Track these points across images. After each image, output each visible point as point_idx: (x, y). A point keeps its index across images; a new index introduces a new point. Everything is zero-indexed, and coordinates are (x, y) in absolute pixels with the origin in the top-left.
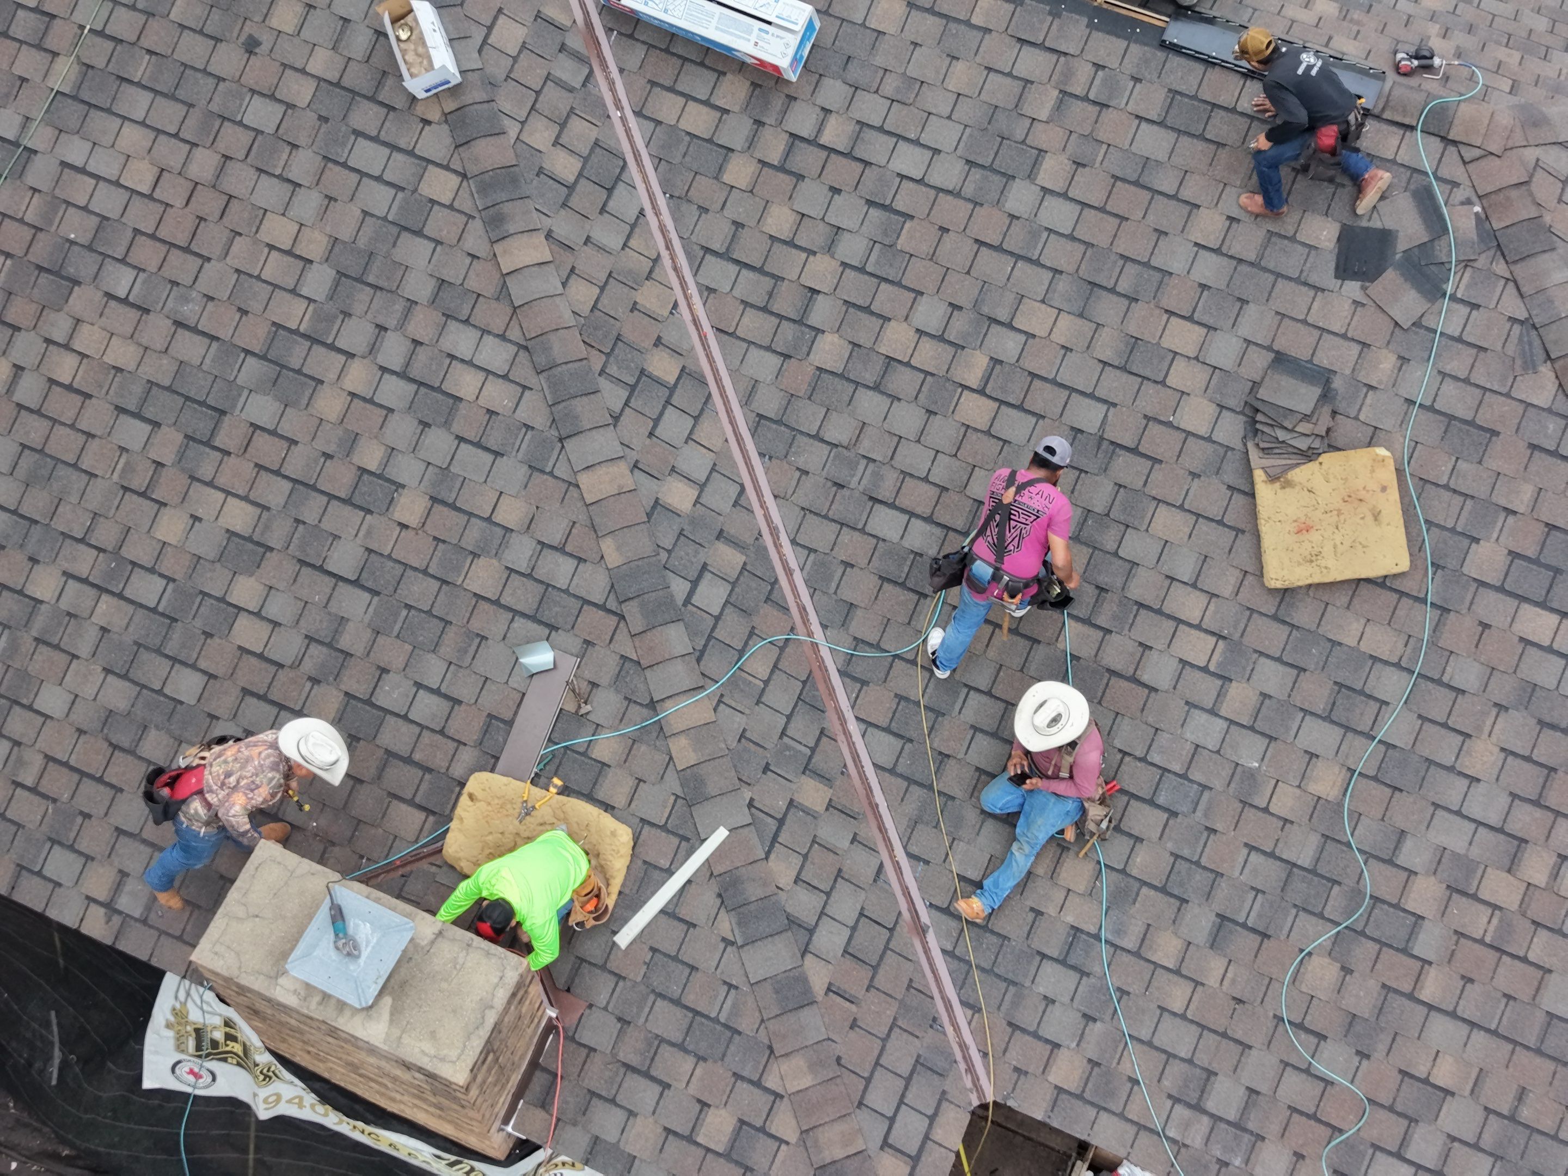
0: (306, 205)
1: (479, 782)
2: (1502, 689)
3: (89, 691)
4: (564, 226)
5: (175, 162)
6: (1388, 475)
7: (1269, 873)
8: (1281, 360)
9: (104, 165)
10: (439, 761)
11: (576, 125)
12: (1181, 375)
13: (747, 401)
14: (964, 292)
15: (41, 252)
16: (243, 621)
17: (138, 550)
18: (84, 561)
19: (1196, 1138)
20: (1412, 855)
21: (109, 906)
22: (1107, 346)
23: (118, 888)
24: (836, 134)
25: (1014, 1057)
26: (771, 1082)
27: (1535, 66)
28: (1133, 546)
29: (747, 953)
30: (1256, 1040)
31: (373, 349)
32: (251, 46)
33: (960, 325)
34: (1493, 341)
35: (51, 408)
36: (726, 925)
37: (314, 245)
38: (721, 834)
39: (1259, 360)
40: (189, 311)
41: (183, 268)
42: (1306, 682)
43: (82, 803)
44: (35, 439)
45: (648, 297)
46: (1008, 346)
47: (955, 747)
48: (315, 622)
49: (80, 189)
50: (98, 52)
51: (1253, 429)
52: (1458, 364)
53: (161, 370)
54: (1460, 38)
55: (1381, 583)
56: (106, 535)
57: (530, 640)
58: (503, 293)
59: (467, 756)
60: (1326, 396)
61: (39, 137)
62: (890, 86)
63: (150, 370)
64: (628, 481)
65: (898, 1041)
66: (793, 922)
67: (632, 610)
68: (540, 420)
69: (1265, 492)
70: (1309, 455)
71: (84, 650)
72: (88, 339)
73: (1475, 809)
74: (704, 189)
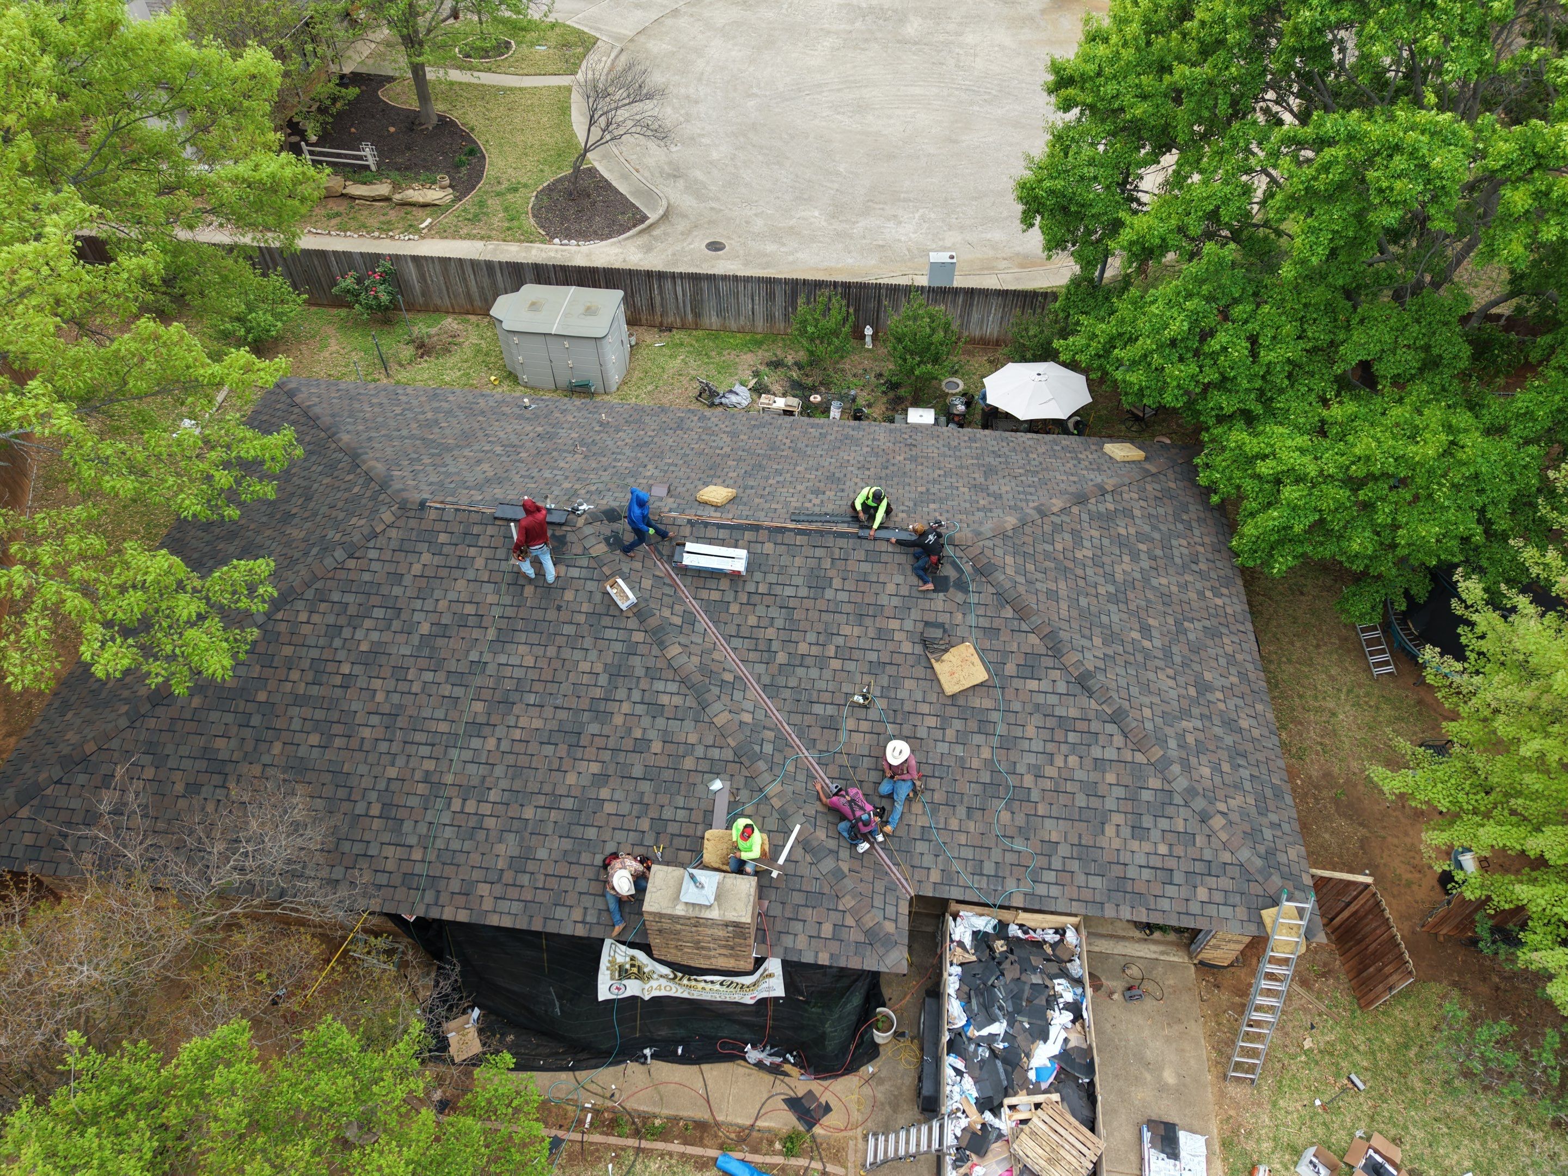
0: (593, 655)
1: (708, 834)
2: (1029, 708)
3: (555, 846)
4: (683, 640)
5: (541, 653)
6: (972, 650)
7: (976, 788)
8: (927, 624)
9: (514, 660)
10: (691, 832)
11: (676, 607)
12: (898, 636)
13: (758, 682)
14: (821, 628)
15: (498, 696)
16: (606, 804)
17: (561, 790)
18: (541, 800)
19: (984, 885)
20: (1021, 769)
21: (583, 922)
22: (872, 633)
23: (585, 914)
24: (762, 589)
25: (916, 877)
26: (841, 907)
27: (971, 518)
28: (901, 694)
29: (820, 866)
30: (992, 845)
31: (629, 697)
32: (559, 608)
33: (822, 639)
34: (989, 601)
35: (515, 750)
36: (808, 858)
37: (599, 668)
38: (798, 827)
39: (920, 626)
40: (559, 702)
41: (552, 688)
42: (969, 723)
43: (563, 887)
44: (512, 762)
45: (716, 656)
46: (840, 641)
47: (865, 778)
48: (633, 797)
49: (508, 672)
50: (503, 624)
51: (926, 647)
52: (981, 612)
53: (553, 725)
54: (945, 515)
55: (981, 685)
56: (547, 788)
57: (712, 780)
58: (670, 666)
59: (700, 827)
60: (945, 631)
61: (487, 657)
62: (776, 569)
63: (548, 727)
64: (730, 717)
65: (877, 882)
66: (831, 851)
67: (744, 759)
68: (694, 705)
69: (937, 666)
70: (946, 651)
71: (550, 832)
72: (523, 722)
73: (1034, 749)
74: (724, 617)
